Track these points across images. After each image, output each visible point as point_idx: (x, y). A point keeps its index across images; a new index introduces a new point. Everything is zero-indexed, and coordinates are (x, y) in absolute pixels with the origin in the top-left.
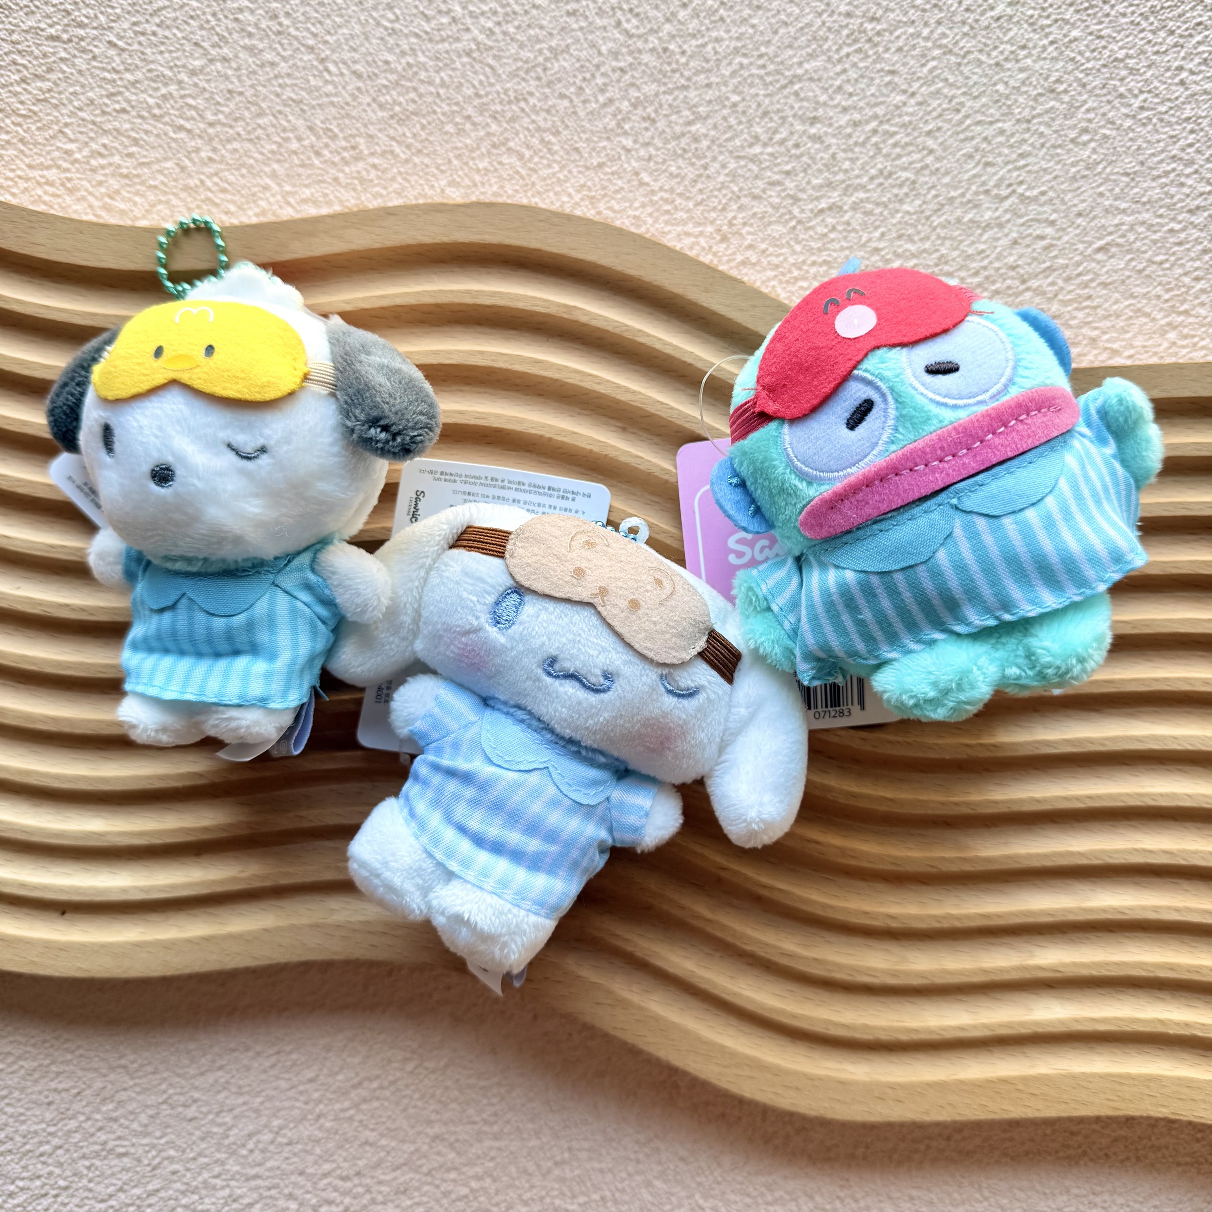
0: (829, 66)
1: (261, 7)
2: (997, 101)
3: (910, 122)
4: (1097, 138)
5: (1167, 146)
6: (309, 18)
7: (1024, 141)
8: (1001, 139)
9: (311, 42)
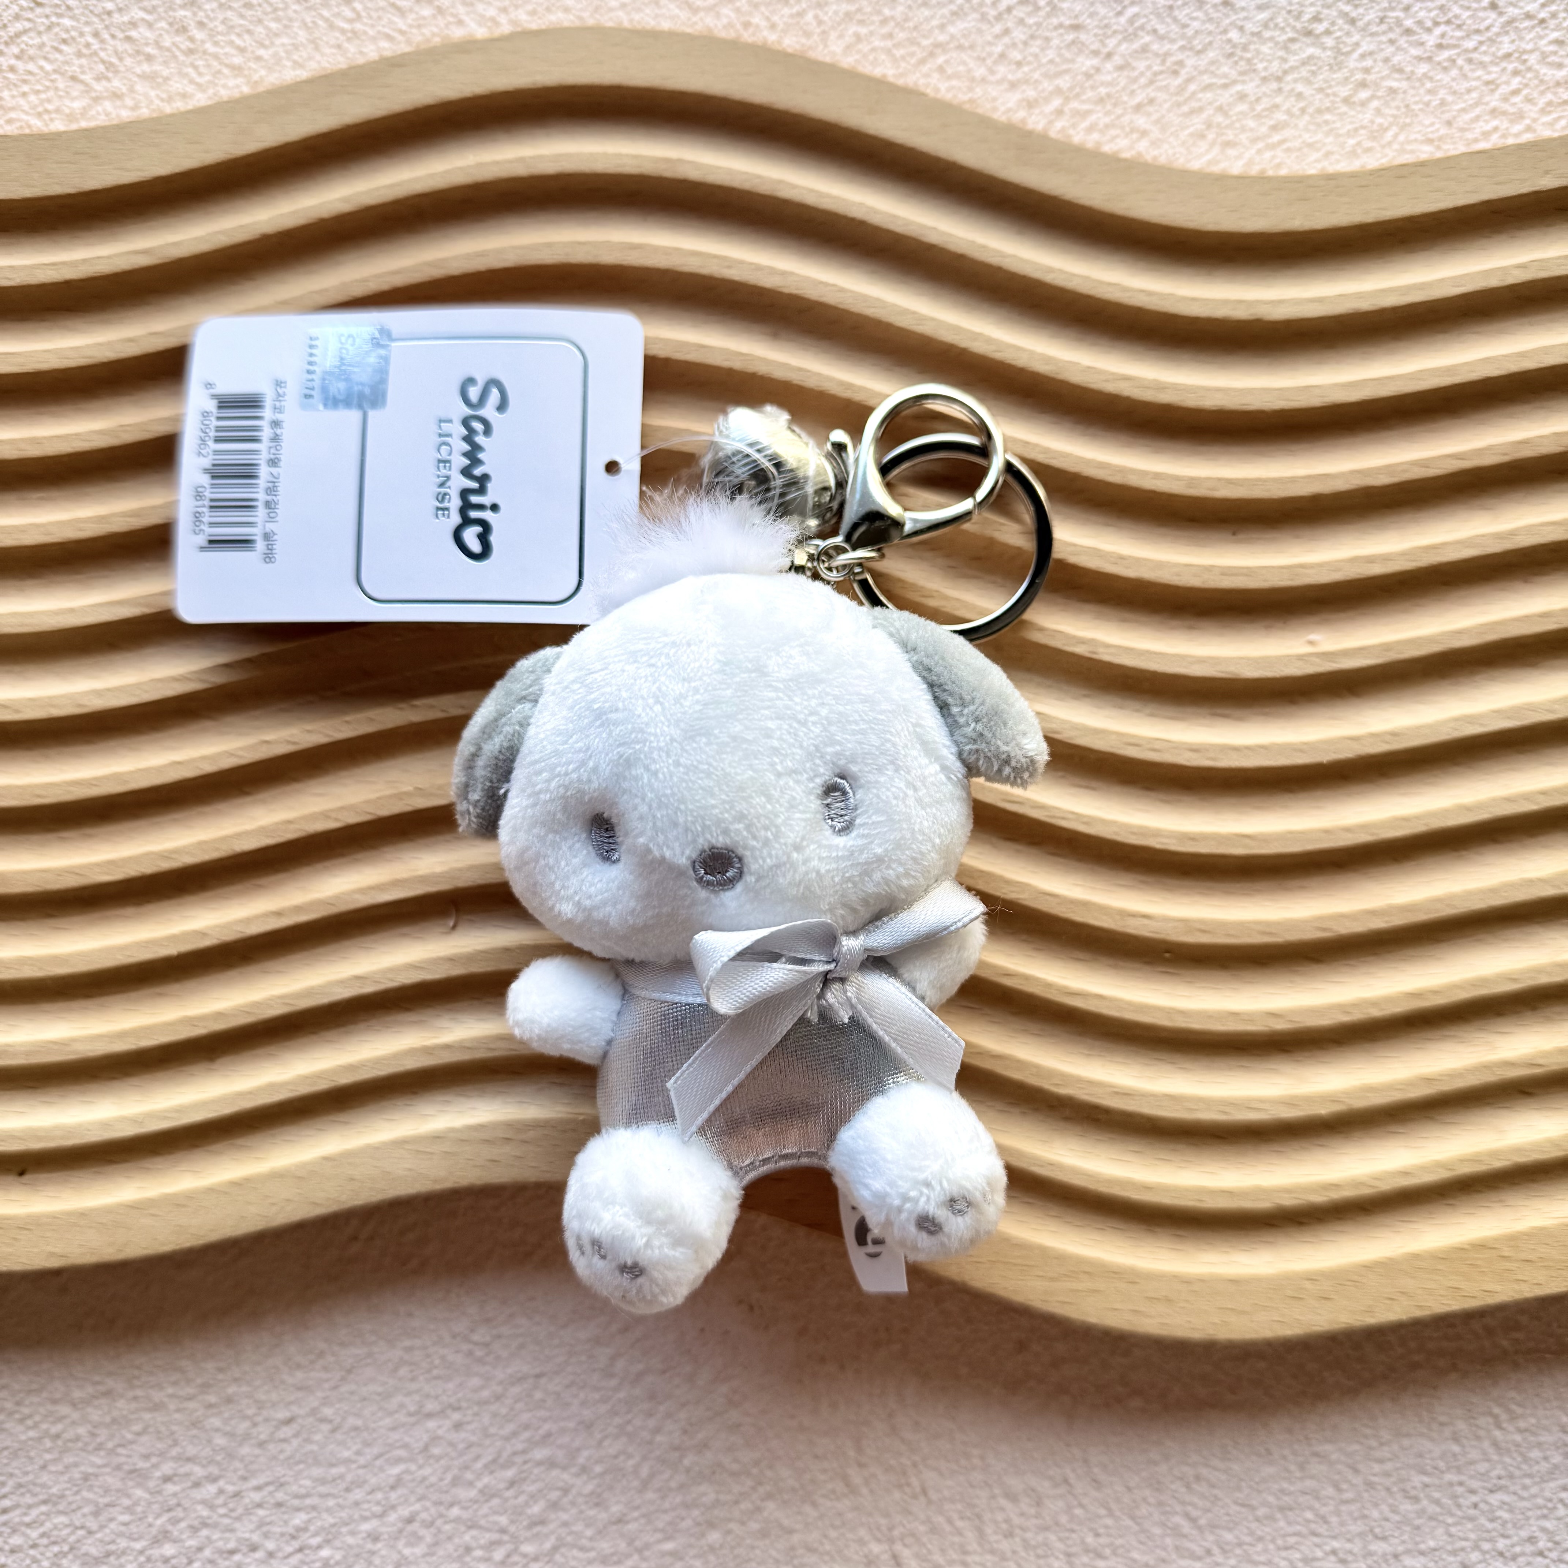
0: (984, 27)
1: (161, 18)
2: (1230, 55)
3: (1109, 95)
4: (1380, 94)
5: (1481, 96)
6: (232, 27)
7: (1276, 107)
8: (1242, 107)
9: (237, 60)
